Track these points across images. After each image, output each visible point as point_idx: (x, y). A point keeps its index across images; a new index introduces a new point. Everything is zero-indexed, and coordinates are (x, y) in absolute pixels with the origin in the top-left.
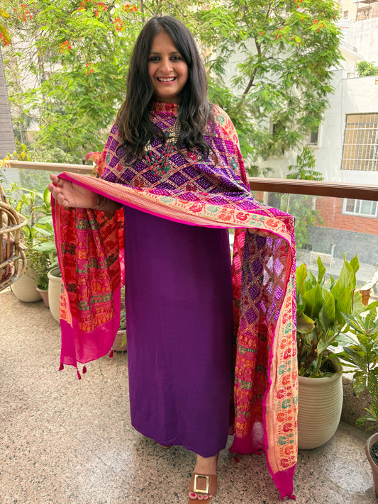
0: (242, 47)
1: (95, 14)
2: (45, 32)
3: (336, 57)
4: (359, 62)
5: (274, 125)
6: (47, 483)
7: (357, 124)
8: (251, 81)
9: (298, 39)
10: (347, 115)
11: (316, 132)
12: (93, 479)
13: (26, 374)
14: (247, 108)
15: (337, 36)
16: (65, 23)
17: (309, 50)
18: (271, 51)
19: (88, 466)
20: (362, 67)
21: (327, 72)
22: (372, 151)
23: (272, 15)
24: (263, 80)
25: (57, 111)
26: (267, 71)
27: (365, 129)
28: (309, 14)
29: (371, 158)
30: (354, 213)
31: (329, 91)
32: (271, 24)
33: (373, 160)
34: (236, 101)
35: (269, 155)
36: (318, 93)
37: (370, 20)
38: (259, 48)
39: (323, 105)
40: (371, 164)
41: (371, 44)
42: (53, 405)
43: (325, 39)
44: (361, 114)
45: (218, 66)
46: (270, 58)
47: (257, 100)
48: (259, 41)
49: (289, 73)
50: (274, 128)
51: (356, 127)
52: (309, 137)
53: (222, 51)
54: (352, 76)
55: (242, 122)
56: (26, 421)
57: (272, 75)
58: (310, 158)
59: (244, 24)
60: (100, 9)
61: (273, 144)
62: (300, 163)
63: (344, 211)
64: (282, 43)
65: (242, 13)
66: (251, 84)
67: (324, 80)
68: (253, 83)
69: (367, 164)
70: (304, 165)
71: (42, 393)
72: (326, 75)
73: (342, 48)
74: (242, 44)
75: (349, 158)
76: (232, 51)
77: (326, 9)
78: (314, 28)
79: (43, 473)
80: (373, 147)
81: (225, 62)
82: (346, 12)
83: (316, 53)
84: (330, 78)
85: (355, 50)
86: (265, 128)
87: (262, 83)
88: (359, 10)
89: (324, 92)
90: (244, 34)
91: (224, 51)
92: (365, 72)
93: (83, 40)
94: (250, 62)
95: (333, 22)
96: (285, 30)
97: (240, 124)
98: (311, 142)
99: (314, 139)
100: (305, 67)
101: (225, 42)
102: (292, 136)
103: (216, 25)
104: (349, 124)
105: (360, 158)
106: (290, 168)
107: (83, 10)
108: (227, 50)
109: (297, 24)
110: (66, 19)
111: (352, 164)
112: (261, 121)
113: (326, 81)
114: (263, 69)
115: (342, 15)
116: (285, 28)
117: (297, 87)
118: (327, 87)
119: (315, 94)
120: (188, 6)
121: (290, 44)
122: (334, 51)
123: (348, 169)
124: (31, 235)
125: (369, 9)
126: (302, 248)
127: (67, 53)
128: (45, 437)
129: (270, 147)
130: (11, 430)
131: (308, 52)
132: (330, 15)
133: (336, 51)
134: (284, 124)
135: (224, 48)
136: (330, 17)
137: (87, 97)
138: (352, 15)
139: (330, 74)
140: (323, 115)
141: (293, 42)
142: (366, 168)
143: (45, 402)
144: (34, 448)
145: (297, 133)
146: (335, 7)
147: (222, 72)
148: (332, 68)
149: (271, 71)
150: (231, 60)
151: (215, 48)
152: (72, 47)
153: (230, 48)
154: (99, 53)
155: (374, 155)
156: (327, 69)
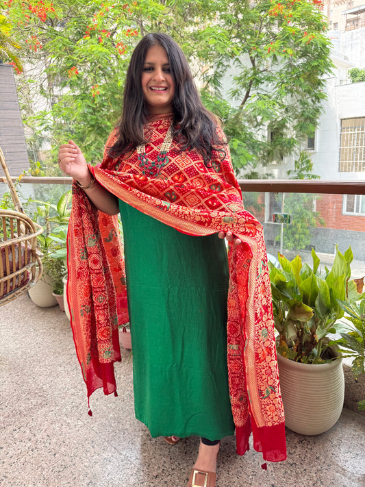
0: (236, 62)
1: (99, 40)
2: (53, 59)
3: (327, 66)
4: (350, 69)
5: (272, 133)
6: (67, 472)
7: (351, 128)
8: (248, 93)
9: (290, 51)
10: (342, 120)
11: (312, 137)
12: (109, 467)
13: (45, 373)
14: (245, 118)
15: (327, 46)
16: (72, 50)
17: (301, 61)
18: (265, 64)
19: (104, 456)
20: (354, 74)
21: (319, 80)
23: (264, 30)
24: (259, 91)
25: (67, 131)
26: (262, 83)
27: (360, 132)
28: (299, 27)
30: (355, 213)
31: (323, 98)
32: (263, 39)
34: (234, 111)
35: (268, 161)
36: (312, 100)
37: (360, 29)
38: (253, 62)
39: (317, 111)
41: (361, 52)
42: (71, 401)
43: (316, 50)
44: (356, 118)
45: (215, 80)
46: (264, 70)
47: (254, 110)
48: (253, 55)
49: (283, 83)
50: (272, 136)
51: (351, 131)
52: (306, 143)
53: (218, 67)
54: (344, 83)
55: (240, 132)
56: (46, 415)
57: (267, 86)
58: (308, 162)
59: (238, 40)
60: (104, 35)
61: (271, 151)
62: (298, 168)
63: (345, 212)
64: (275, 55)
65: (235, 31)
66: (247, 96)
67: (317, 88)
68: (250, 95)
70: (302, 170)
71: (60, 390)
72: (319, 83)
73: (332, 57)
74: (237, 59)
75: (346, 160)
76: (228, 66)
77: (315, 22)
78: (305, 40)
79: (63, 463)
81: (221, 76)
82: (336, 24)
83: (308, 63)
84: (323, 85)
85: (346, 58)
86: (264, 137)
87: (258, 93)
88: (348, 21)
89: (318, 98)
90: (238, 50)
91: (220, 67)
92: (358, 79)
93: (89, 64)
94: (245, 75)
95: (322, 33)
96: (277, 44)
97: (239, 133)
98: (309, 147)
99: (311, 144)
100: (298, 77)
101: (221, 58)
102: (289, 143)
103: (212, 43)
104: (344, 128)
105: (356, 160)
106: (289, 173)
107: (88, 38)
108: (223, 65)
109: (287, 38)
110: (73, 46)
111: (349, 166)
112: (259, 130)
113: (320, 88)
114: (258, 81)
115: (332, 26)
116: (277, 42)
117: (292, 96)
118: (320, 94)
119: (309, 101)
120: (185, 27)
121: (283, 56)
122: (325, 60)
123: (345, 171)
124: (46, 244)
125: (358, 19)
126: (305, 249)
127: (74, 78)
128: (64, 430)
129: (269, 154)
130: (33, 424)
131: (300, 62)
132: (319, 27)
133: (328, 60)
134: (281, 131)
135: (220, 63)
136: (319, 29)
137: (95, 117)
138: (342, 26)
139: (323, 82)
140: (318, 121)
141: (286, 54)
143: (63, 398)
144: (54, 441)
145: (293, 139)
146: (324, 20)
147: (219, 86)
148: (325, 77)
149: (266, 83)
150: (227, 74)
151: (212, 64)
152: (79, 72)
153: (226, 64)
154: (104, 75)
156: (319, 77)
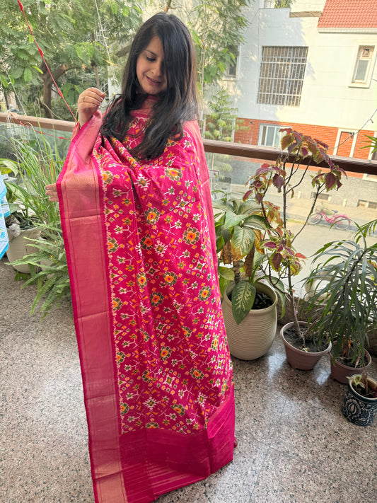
10: (263, 47)
22: (285, 85)
27: (279, 63)
29: (284, 92)
33: (286, 95)
40: (284, 99)
51: (271, 61)
54: (268, 6)
69: (280, 99)
75: (264, 92)
80: (286, 82)
98: (230, 74)
99: (233, 71)
104: (265, 57)
105: (274, 92)
111: (267, 98)
123: (263, 103)
142: (280, 102)
155: (287, 90)
